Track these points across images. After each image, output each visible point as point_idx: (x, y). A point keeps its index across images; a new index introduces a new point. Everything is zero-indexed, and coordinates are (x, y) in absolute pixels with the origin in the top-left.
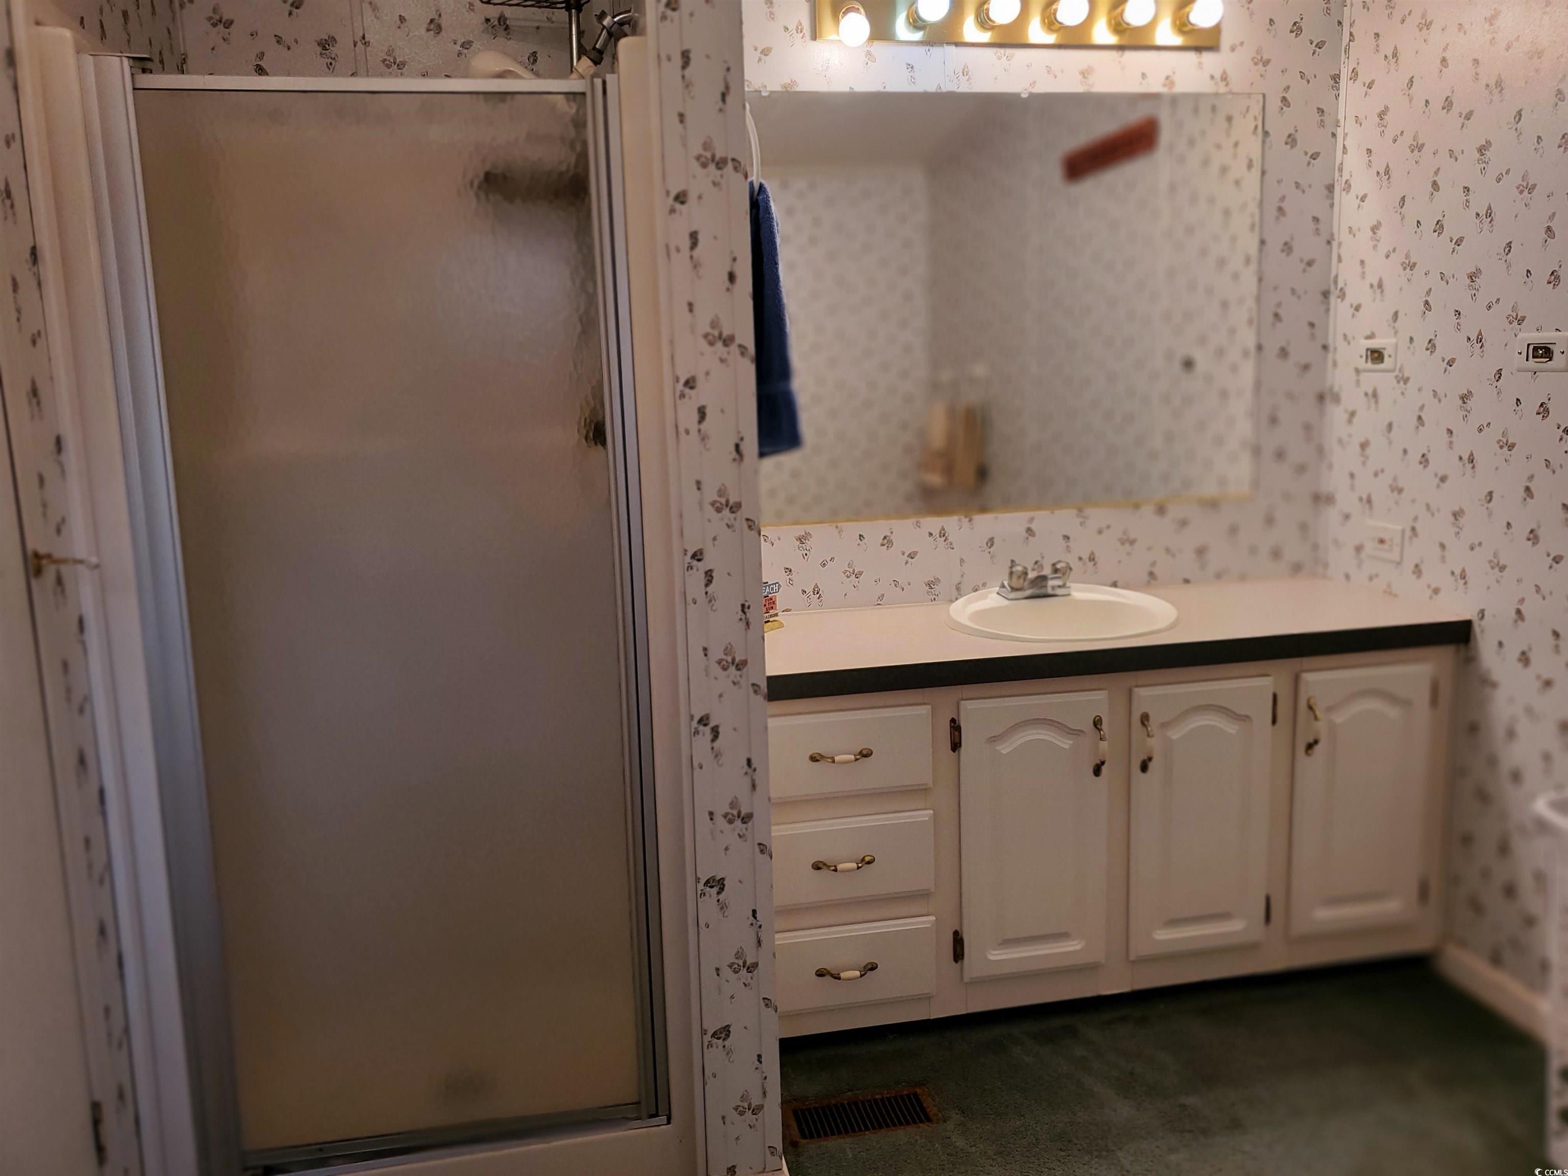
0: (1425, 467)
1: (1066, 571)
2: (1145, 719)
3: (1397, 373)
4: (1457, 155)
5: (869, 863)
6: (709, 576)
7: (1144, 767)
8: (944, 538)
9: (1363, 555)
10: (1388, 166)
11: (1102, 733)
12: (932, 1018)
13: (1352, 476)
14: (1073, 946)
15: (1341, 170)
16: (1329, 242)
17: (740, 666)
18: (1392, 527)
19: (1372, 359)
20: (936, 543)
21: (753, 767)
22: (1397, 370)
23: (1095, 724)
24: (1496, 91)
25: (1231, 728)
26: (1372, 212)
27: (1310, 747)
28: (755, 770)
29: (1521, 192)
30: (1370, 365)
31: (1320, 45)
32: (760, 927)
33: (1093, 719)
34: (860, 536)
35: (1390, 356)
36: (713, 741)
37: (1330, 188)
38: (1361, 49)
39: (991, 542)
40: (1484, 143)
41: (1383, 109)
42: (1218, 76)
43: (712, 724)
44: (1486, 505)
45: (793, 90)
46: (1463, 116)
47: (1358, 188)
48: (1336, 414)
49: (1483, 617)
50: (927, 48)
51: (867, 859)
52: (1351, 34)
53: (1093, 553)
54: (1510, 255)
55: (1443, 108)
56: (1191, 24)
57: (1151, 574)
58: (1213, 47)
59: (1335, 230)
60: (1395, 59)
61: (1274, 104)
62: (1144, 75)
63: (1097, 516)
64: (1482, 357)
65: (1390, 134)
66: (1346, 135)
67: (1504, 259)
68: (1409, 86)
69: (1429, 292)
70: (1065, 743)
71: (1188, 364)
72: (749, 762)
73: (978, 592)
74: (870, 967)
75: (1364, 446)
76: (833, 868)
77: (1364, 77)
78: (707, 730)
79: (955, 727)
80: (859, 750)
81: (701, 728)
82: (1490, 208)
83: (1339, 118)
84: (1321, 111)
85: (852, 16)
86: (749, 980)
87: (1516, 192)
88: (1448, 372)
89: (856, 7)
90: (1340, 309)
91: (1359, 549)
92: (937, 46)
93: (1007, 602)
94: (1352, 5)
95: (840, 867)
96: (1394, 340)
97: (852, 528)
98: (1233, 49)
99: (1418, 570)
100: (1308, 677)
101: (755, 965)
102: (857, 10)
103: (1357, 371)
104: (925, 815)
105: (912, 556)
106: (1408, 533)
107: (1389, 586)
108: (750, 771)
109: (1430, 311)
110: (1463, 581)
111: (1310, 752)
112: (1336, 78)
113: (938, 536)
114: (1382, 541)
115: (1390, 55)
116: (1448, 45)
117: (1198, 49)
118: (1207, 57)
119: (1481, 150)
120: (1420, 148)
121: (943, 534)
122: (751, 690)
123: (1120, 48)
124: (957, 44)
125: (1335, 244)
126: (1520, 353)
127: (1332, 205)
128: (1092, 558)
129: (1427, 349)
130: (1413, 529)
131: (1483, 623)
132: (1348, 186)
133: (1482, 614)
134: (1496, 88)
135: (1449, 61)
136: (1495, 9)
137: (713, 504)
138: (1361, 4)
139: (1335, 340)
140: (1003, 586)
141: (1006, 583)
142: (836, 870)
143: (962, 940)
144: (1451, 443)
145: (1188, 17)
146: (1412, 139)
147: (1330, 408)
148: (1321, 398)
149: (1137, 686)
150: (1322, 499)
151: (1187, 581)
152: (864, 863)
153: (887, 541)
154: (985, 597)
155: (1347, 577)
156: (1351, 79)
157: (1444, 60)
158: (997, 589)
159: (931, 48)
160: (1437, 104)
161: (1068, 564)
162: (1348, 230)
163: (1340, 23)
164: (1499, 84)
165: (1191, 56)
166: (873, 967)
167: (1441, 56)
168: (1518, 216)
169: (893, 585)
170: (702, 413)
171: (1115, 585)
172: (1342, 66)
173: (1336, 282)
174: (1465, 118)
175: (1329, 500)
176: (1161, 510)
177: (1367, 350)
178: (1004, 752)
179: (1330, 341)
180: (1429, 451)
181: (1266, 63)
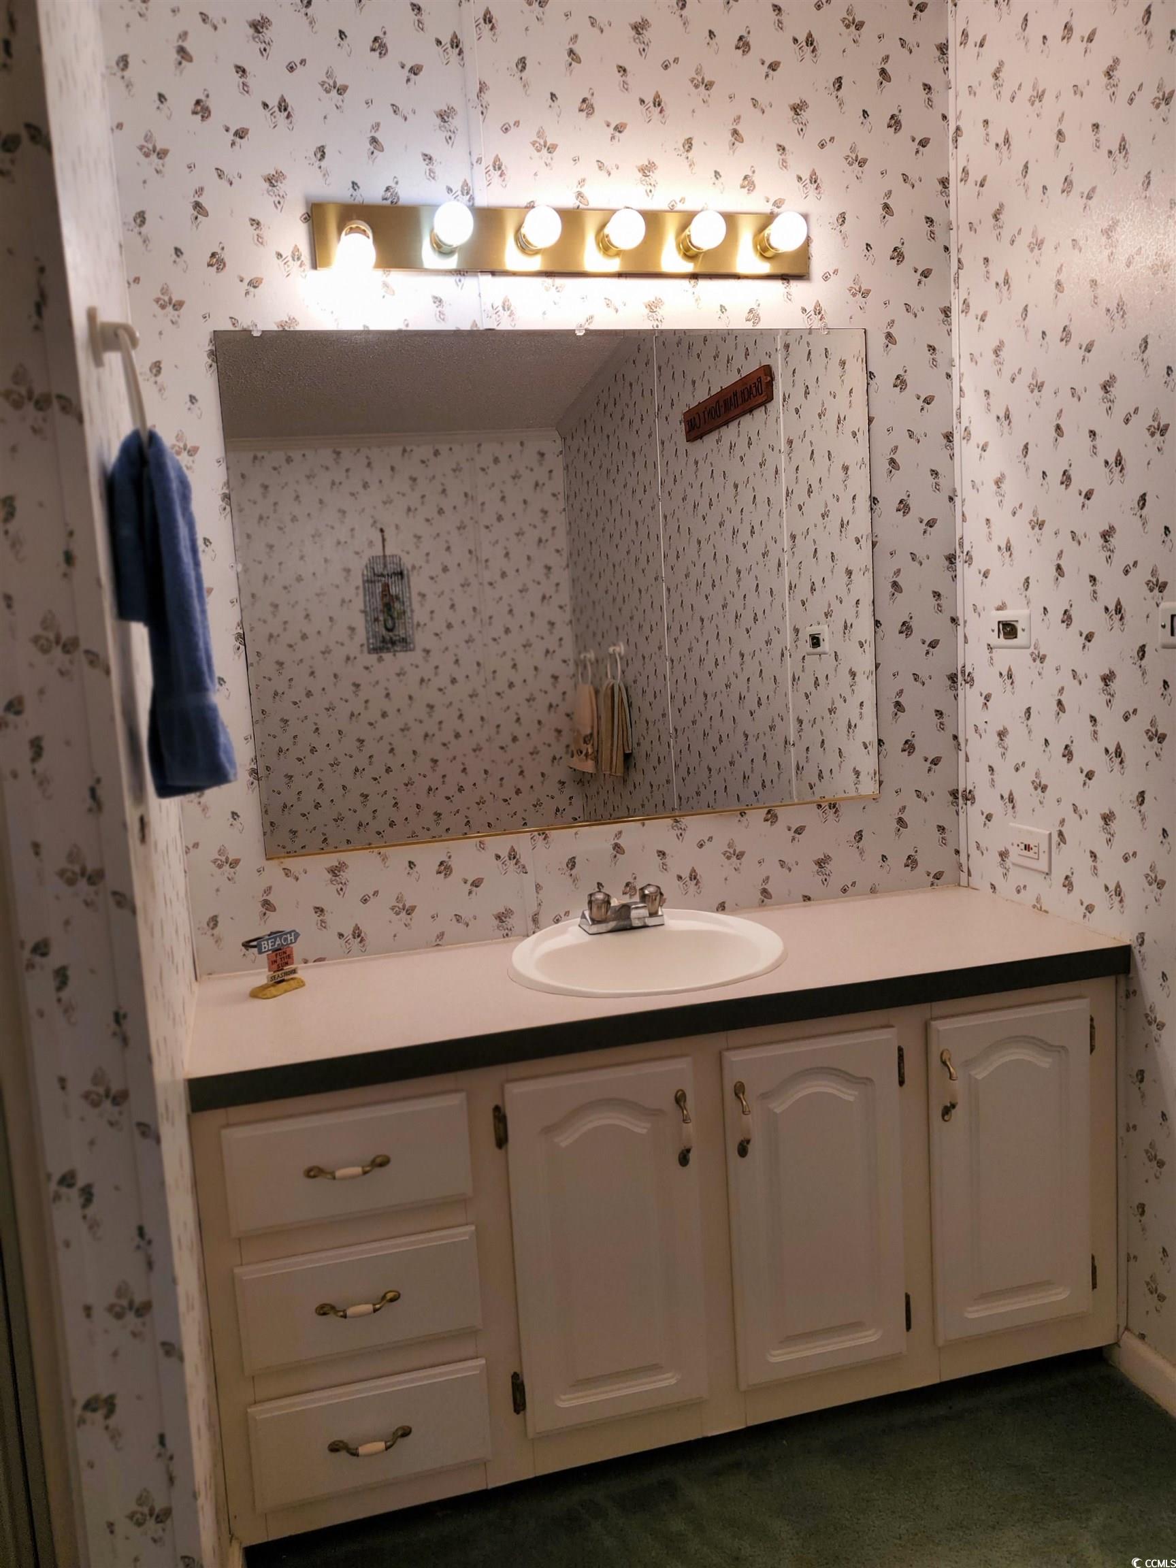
0: (1069, 760)
1: (656, 896)
2: (739, 1090)
3: (1032, 649)
4: (1079, 393)
5: (392, 1300)
6: (62, 977)
7: (743, 1151)
8: (515, 860)
9: (1008, 862)
10: (1007, 410)
11: (685, 1112)
12: (490, 1486)
13: (991, 769)
14: (667, 1380)
15: (959, 415)
16: (951, 499)
17: (119, 1098)
18: (1038, 830)
19: (1005, 634)
20: (505, 868)
21: (147, 1237)
22: (1032, 647)
23: (678, 1101)
24: (1117, 316)
25: (848, 1094)
26: (994, 464)
27: (947, 1111)
28: (150, 1242)
29: (1153, 434)
30: (1003, 641)
31: (926, 274)
32: (171, 1458)
33: (674, 1095)
34: (410, 863)
35: (1023, 630)
36: (84, 1206)
37: (949, 437)
38: (971, 276)
39: (572, 863)
40: (1108, 379)
41: (998, 344)
42: (810, 308)
43: (81, 1182)
44: (1138, 808)
45: (292, 329)
46: (1083, 348)
47: (978, 437)
48: (970, 697)
49: (1142, 944)
50: (458, 278)
51: (390, 1296)
52: (959, 261)
53: (693, 870)
54: (1145, 509)
55: (1062, 340)
56: (772, 248)
57: (765, 892)
58: (802, 276)
59: (958, 486)
60: (1007, 286)
61: (877, 341)
62: (723, 309)
63: (697, 826)
64: (1123, 631)
65: (1007, 374)
66: (961, 375)
67: (1138, 514)
68: (1024, 316)
69: (1060, 555)
70: (640, 1127)
71: (816, 641)
72: (141, 1232)
73: (559, 924)
74: (400, 1433)
75: (1002, 734)
76: (341, 1313)
77: (976, 309)
78: (74, 1193)
79: (499, 1116)
80: (372, 1157)
81: (64, 1190)
82: (1119, 454)
83: (953, 356)
84: (932, 349)
85: (357, 237)
86: (160, 1533)
87: (1147, 434)
88: (1086, 647)
89: (363, 228)
90: (968, 575)
91: (1003, 855)
92: (471, 276)
93: (588, 938)
94: (958, 227)
95: (350, 1312)
96: (1026, 612)
97: (399, 856)
98: (826, 278)
99: (1068, 884)
100: (940, 1026)
101: (167, 1512)
102: (364, 232)
103: (990, 647)
104: (464, 1233)
105: (476, 884)
106: (1055, 838)
107: (1038, 900)
108: (142, 1243)
109: (1063, 576)
110: (1119, 898)
111: (946, 1118)
112: (946, 312)
113: (507, 858)
114: (1027, 848)
115: (1001, 282)
116: (1062, 265)
117: (785, 278)
118: (795, 286)
119: (1106, 387)
120: (1040, 387)
121: (513, 855)
122: (137, 1133)
123: (694, 276)
124: (493, 273)
125: (958, 500)
126: (1164, 627)
127: (952, 457)
128: (694, 876)
129: (1063, 622)
130: (1061, 834)
131: (1143, 949)
132: (967, 435)
133: (1141, 938)
134: (1118, 312)
135: (1065, 286)
136: (1112, 219)
137: (61, 873)
138: (968, 226)
139: (964, 612)
140: (583, 916)
141: (587, 914)
142: (345, 1316)
143: (522, 1384)
144: (1095, 732)
145: (768, 240)
146: (1031, 377)
147: (963, 690)
148: (953, 678)
149: (728, 1049)
150: (960, 796)
151: (807, 898)
152: (385, 1301)
153: (445, 869)
154: (564, 932)
155: (993, 887)
156: (962, 312)
157: (1059, 284)
158: (579, 919)
159: (462, 278)
160: (1055, 335)
161: (658, 887)
162: (970, 484)
163: (946, 249)
164: (1121, 307)
165: (778, 285)
166: (406, 1432)
167: (1055, 280)
168: (1151, 462)
169: (454, 920)
170: (37, 748)
171: (722, 908)
172: (952, 297)
173: (961, 545)
174: (1085, 350)
175: (969, 797)
176: (771, 817)
177: (999, 622)
178: (563, 1144)
179: (960, 614)
180: (1072, 742)
181: (865, 294)
